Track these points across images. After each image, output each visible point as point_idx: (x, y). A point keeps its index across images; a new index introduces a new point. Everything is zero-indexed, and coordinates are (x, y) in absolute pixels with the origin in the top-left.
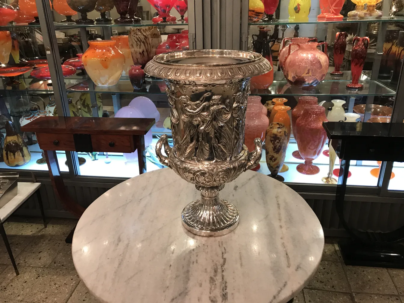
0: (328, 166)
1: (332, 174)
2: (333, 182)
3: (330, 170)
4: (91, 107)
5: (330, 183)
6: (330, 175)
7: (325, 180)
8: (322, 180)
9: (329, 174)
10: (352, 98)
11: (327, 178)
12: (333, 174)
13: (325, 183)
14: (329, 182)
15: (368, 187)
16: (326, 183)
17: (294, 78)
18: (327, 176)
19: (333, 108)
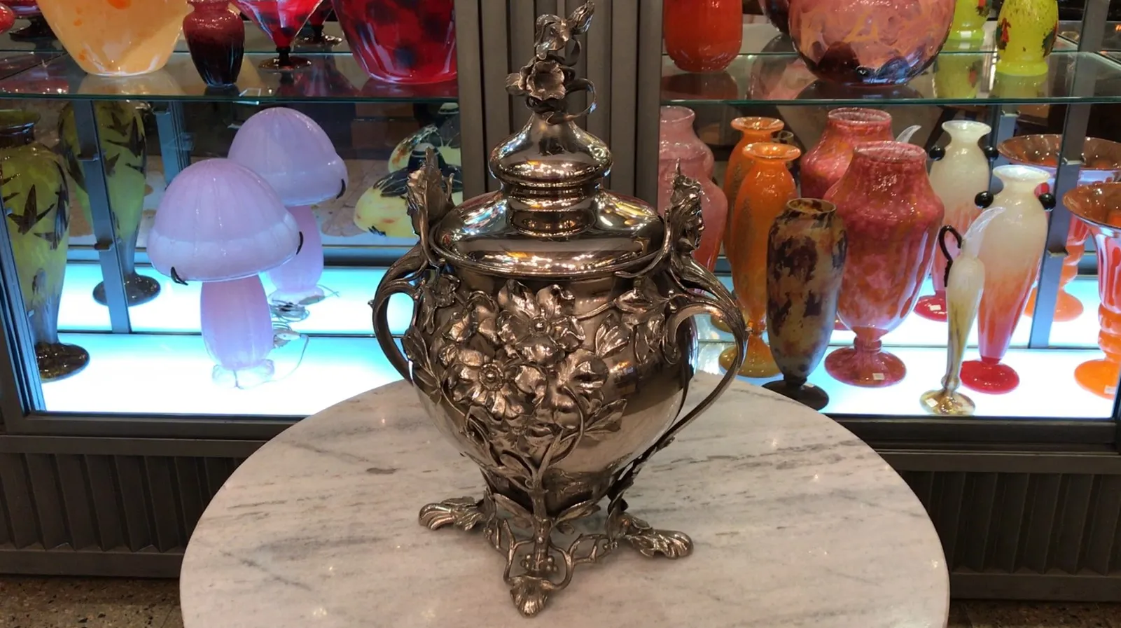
0: (945, 352)
1: (956, 381)
2: (960, 409)
3: (951, 368)
4: (80, 156)
5: (953, 412)
6: (951, 384)
7: (933, 403)
8: (924, 403)
9: (947, 380)
10: (1008, 115)
11: (941, 396)
12: (960, 381)
13: (934, 411)
14: (947, 407)
15: (1085, 424)
16: (939, 413)
17: (817, 45)
18: (940, 387)
19: (948, 149)
